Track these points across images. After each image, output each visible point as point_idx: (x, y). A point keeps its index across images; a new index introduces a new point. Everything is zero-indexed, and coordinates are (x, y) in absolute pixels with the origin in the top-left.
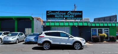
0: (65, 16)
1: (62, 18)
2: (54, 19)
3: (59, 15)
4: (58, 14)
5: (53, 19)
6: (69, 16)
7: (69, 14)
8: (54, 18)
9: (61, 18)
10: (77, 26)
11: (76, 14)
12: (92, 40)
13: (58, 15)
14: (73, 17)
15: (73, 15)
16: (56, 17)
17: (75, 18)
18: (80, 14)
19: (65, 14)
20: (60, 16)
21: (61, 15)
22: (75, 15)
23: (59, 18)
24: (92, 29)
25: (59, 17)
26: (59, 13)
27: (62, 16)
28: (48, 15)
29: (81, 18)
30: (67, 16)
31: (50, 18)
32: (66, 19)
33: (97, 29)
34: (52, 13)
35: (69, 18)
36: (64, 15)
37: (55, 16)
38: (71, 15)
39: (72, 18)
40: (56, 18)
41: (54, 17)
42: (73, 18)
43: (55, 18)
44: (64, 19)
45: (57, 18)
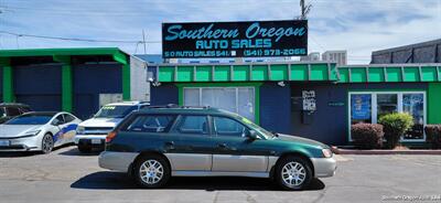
0: (236, 44)
1: (223, 53)
2: (193, 57)
3: (213, 39)
4: (208, 33)
5: (188, 57)
6: (253, 43)
7: (251, 33)
8: (191, 53)
9: (222, 50)
10: (281, 84)
11: (281, 33)
12: (351, 140)
13: (208, 40)
14: (270, 45)
15: (267, 37)
16: (200, 49)
17: (278, 52)
18: (299, 32)
19: (234, 33)
20: (216, 42)
21: (221, 38)
22: (275, 37)
23: (213, 53)
24: (350, 93)
25: (213, 49)
26: (213, 29)
27: (224, 44)
28: (168, 38)
29: (302, 51)
30: (244, 43)
31: (178, 53)
32: (240, 53)
33: (374, 95)
34: (185, 32)
35: (252, 49)
36: (230, 39)
37: (198, 44)
38: (259, 36)
39: (263, 49)
40: (202, 53)
41: (194, 49)
42: (267, 52)
43: (197, 54)
44: (231, 56)
45: (205, 50)
